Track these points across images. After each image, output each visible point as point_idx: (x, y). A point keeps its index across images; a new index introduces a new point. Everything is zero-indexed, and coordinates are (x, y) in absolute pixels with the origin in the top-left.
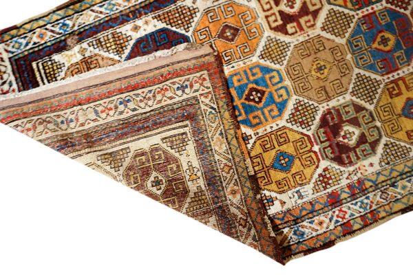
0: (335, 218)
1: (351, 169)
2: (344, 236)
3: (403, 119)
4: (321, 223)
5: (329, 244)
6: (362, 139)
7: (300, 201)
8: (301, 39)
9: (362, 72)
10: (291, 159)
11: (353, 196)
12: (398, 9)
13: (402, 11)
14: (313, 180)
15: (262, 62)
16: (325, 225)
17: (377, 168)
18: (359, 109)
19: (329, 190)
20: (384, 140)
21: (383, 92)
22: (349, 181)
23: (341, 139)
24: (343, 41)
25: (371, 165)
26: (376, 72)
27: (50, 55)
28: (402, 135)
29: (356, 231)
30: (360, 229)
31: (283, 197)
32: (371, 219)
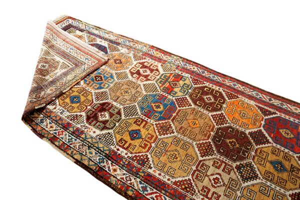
0: (57, 131)
1: (87, 125)
2: (49, 140)
3: (128, 133)
4: (51, 127)
5: (41, 136)
6: (105, 122)
7: (59, 114)
8: (134, 80)
9: (137, 106)
10: (79, 102)
11: (73, 133)
12: (177, 104)
13: (177, 106)
14: (72, 114)
15: (114, 74)
16: (51, 129)
17: (94, 135)
18: (119, 113)
19: (71, 122)
20: (111, 131)
21: (134, 118)
22: (80, 127)
23: (100, 114)
24: (145, 93)
25: (94, 132)
26: (141, 111)
27: (77, 30)
28: (119, 137)
29: (54, 144)
30: (56, 145)
31: (58, 107)
32: (64, 148)
